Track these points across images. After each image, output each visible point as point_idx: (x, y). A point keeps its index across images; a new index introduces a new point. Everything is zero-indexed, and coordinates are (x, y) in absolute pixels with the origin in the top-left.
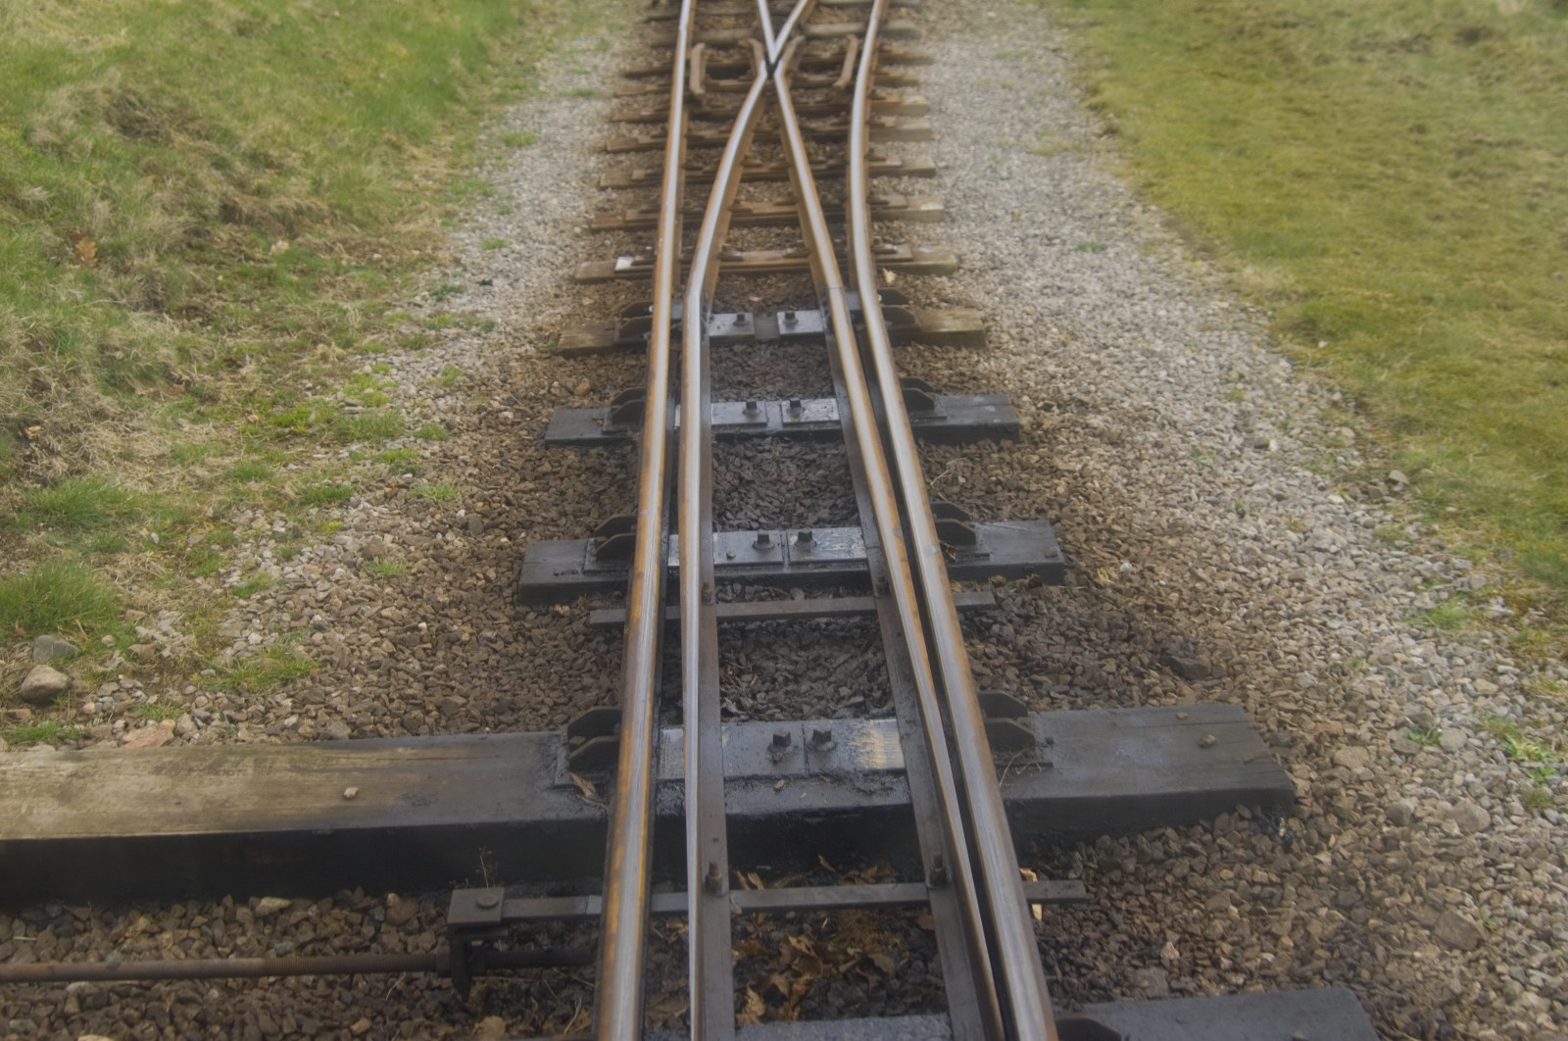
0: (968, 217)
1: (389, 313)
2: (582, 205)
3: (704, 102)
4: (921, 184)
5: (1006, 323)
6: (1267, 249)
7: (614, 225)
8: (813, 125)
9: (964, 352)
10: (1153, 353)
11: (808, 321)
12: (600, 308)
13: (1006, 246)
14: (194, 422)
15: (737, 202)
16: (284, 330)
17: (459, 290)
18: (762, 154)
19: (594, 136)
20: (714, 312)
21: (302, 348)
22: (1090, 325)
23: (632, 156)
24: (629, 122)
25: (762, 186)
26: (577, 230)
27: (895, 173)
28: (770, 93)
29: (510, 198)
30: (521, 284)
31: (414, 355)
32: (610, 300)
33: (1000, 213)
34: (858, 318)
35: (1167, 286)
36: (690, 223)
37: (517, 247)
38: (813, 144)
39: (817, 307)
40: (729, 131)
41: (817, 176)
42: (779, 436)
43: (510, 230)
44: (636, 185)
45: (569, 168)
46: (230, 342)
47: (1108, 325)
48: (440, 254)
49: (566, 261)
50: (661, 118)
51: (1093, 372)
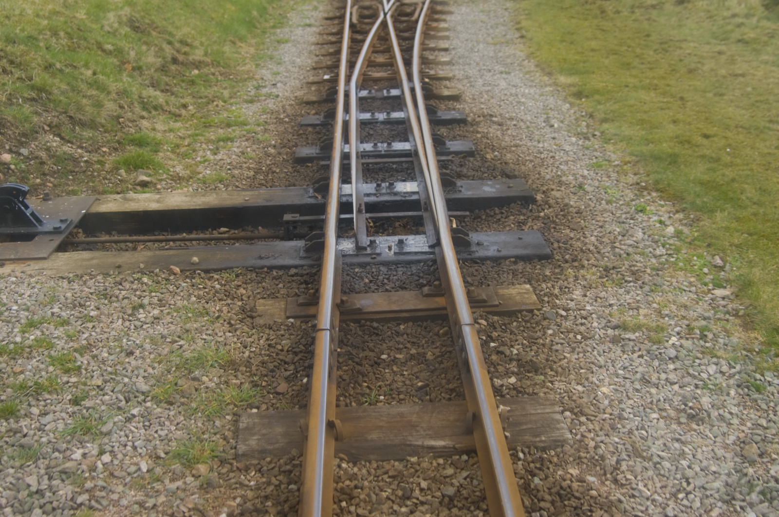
0: (459, 64)
1: (239, 94)
2: (309, 61)
3: (358, 26)
4: (442, 53)
5: (468, 94)
6: (571, 72)
7: (322, 66)
8: (401, 34)
9: (451, 102)
10: (520, 102)
11: (395, 92)
12: (318, 91)
13: (472, 72)
14: (174, 122)
15: (370, 58)
16: (201, 98)
17: (265, 87)
18: (381, 44)
19: (313, 39)
20: (361, 90)
21: (209, 103)
22: (499, 95)
23: (329, 45)
24: (328, 34)
25: (380, 55)
26: (308, 69)
27: (433, 49)
28: (384, 24)
29: (281, 59)
30: (288, 85)
31: (250, 105)
32: (322, 88)
33: (472, 62)
34: (413, 90)
35: (530, 84)
36: (351, 65)
37: (285, 74)
38: (401, 41)
39: (398, 88)
40: (367, 36)
41: (402, 51)
42: (383, 123)
43: (282, 69)
44: (330, 54)
45: (303, 50)
46: (182, 101)
47: (506, 95)
48: (256, 77)
49: (304, 78)
50: (340, 33)
51: (497, 107)
